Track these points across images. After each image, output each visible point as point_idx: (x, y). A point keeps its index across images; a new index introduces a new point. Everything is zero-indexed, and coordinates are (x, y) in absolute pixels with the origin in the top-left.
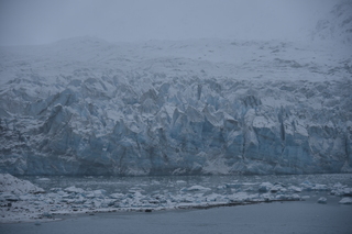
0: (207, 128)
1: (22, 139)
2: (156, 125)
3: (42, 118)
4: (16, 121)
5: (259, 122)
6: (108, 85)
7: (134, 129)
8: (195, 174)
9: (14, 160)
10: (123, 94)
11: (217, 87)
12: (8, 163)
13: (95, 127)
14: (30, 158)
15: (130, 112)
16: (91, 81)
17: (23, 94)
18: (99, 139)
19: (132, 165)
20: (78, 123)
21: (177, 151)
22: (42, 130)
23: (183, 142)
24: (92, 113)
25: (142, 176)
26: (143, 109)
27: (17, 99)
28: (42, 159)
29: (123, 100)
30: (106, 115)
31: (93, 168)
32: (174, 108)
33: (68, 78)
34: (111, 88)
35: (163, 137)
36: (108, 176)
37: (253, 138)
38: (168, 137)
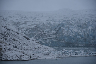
1: (50, 36)
2: (86, 32)
3: (55, 31)
4: (48, 31)
6: (73, 22)
7: (80, 34)
9: (48, 42)
10: (77, 24)
12: (46, 43)
13: (70, 33)
14: (52, 42)
15: (79, 29)
16: (68, 20)
17: (50, 24)
18: (71, 36)
19: (80, 44)
20: (65, 32)
21: (92, 40)
22: (55, 34)
23: (94, 37)
24: (69, 29)
25: (83, 46)
26: (83, 28)
27: (48, 25)
28: (55, 42)
29: (77, 26)
30: (73, 30)
31: (69, 45)
32: (91, 28)
33: (62, 20)
34: (74, 22)
35: (88, 36)
36: (73, 46)
38: (90, 36)
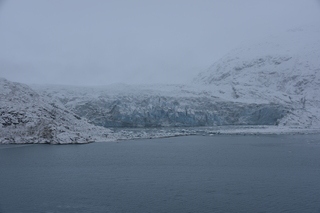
0: (163, 112)
1: (104, 115)
2: (146, 111)
3: (110, 109)
4: (102, 110)
5: (179, 110)
6: (130, 98)
7: (140, 112)
8: (159, 127)
9: (101, 122)
10: (135, 101)
11: (165, 99)
13: (127, 111)
14: (107, 122)
15: (138, 107)
16: (125, 97)
17: (104, 101)
18: (128, 115)
19: (139, 124)
20: (122, 110)
21: (153, 119)
22: (110, 112)
23: (155, 116)
24: (126, 107)
25: (142, 127)
26: (142, 106)
27: (102, 103)
28: (110, 122)
29: (136, 103)
30: (130, 108)
31: (127, 124)
32: (152, 106)
33: (117, 96)
35: (149, 115)
36: (132, 127)
37: (177, 115)
